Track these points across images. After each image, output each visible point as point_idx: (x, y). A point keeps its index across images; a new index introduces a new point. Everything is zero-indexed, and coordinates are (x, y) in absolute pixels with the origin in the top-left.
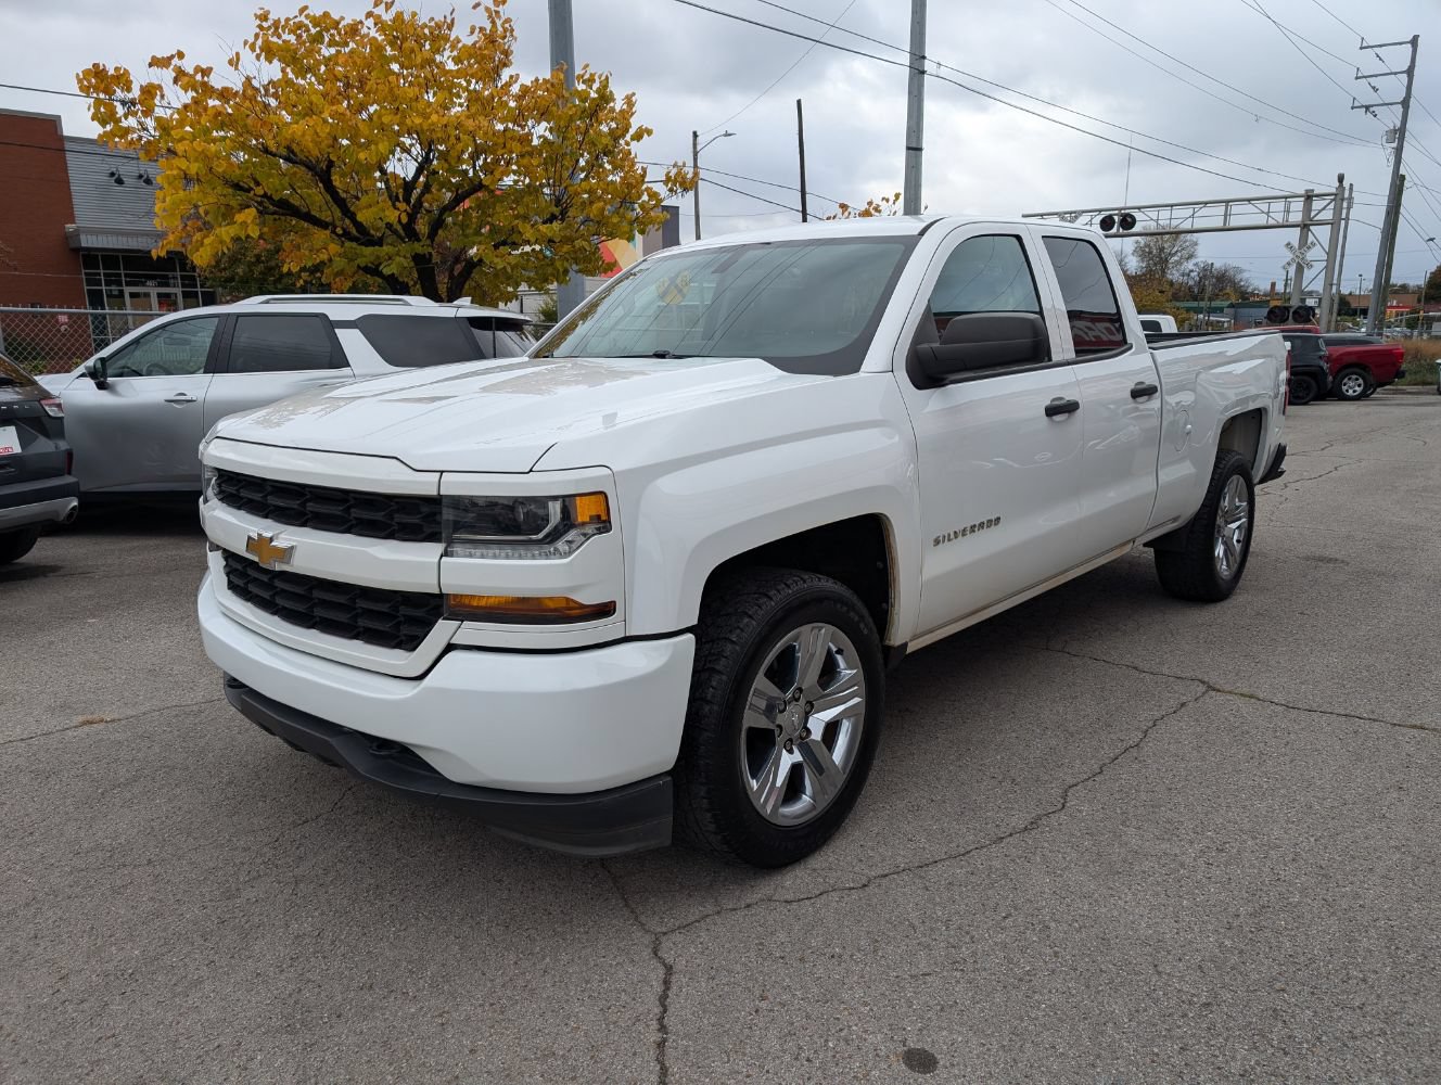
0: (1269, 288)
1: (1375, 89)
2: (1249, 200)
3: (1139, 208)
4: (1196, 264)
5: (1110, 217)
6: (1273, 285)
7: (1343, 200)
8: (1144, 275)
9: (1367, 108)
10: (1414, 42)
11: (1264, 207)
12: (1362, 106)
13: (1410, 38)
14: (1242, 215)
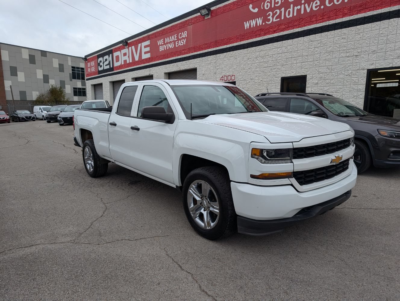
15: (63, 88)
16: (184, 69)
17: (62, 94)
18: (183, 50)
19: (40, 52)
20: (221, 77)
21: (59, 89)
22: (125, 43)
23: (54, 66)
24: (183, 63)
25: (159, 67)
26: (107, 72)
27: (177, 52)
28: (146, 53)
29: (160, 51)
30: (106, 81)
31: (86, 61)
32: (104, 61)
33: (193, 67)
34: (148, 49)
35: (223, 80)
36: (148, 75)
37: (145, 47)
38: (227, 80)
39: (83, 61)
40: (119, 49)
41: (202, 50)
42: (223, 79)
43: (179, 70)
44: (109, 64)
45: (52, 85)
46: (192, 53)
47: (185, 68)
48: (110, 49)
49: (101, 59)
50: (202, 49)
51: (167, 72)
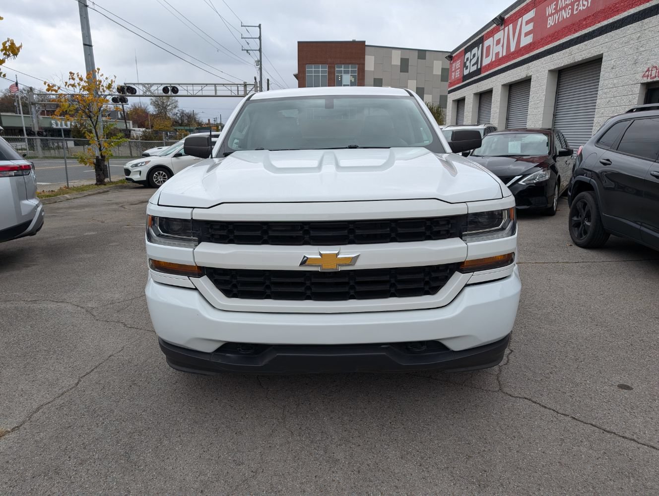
0: (207, 122)
1: (248, 44)
2: (223, 84)
3: (179, 84)
4: (178, 110)
5: (167, 87)
6: (209, 120)
7: (257, 87)
8: (157, 114)
9: (247, 51)
10: (260, 26)
11: (229, 88)
12: (245, 50)
13: (258, 25)
14: (221, 91)
15: (442, 108)
16: (580, 59)
17: (439, 116)
18: (585, 19)
19: (417, 53)
20: (646, 69)
21: (436, 109)
22: (501, 21)
23: (435, 73)
24: (580, 48)
25: (542, 60)
26: (472, 77)
27: (574, 24)
28: (527, 34)
29: (548, 26)
30: (469, 93)
31: (451, 60)
32: (472, 58)
33: (598, 53)
34: (530, 27)
35: (648, 76)
36: (525, 76)
37: (528, 23)
38: (656, 77)
39: (448, 61)
40: (491, 34)
41: (618, 14)
42: (650, 73)
43: (572, 62)
44: (477, 63)
45: (427, 103)
46: (599, 22)
47: (583, 56)
48: (480, 36)
49: (468, 55)
50: (618, 12)
51: (553, 68)
